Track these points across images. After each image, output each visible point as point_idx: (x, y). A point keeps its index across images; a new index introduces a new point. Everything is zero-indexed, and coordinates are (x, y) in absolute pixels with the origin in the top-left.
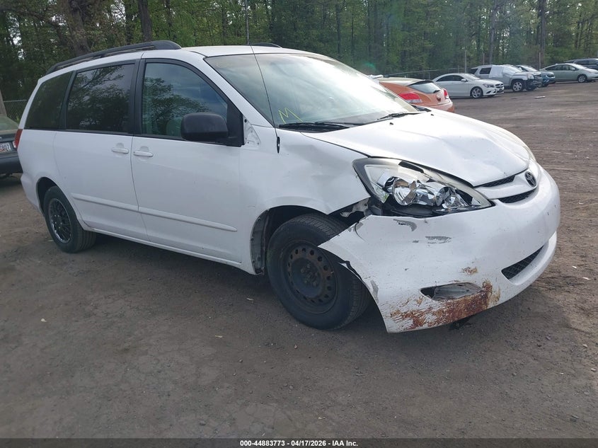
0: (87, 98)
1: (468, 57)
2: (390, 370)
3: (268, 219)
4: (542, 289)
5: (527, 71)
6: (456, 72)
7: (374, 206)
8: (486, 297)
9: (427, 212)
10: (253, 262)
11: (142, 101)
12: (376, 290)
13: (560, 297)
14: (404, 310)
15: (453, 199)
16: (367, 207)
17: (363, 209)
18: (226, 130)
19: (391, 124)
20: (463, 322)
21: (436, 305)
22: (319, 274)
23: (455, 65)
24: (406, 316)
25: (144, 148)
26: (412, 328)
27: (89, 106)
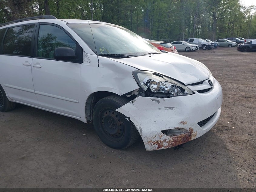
0: (16, 41)
1: (185, 35)
2: (147, 168)
3: (94, 97)
4: (215, 132)
5: (208, 41)
6: (180, 40)
7: (141, 92)
8: (190, 135)
9: (165, 96)
10: (86, 117)
11: (38, 41)
12: (141, 131)
13: (222, 135)
14: (154, 140)
15: (176, 90)
16: (138, 93)
17: (136, 93)
18: (75, 55)
19: (150, 56)
20: (180, 146)
21: (168, 138)
22: (116, 123)
23: (179, 38)
24: (154, 143)
25: (38, 63)
26: (157, 149)
27: (17, 44)
